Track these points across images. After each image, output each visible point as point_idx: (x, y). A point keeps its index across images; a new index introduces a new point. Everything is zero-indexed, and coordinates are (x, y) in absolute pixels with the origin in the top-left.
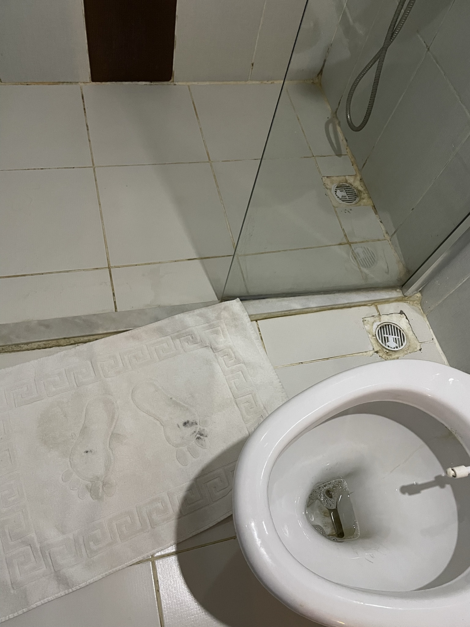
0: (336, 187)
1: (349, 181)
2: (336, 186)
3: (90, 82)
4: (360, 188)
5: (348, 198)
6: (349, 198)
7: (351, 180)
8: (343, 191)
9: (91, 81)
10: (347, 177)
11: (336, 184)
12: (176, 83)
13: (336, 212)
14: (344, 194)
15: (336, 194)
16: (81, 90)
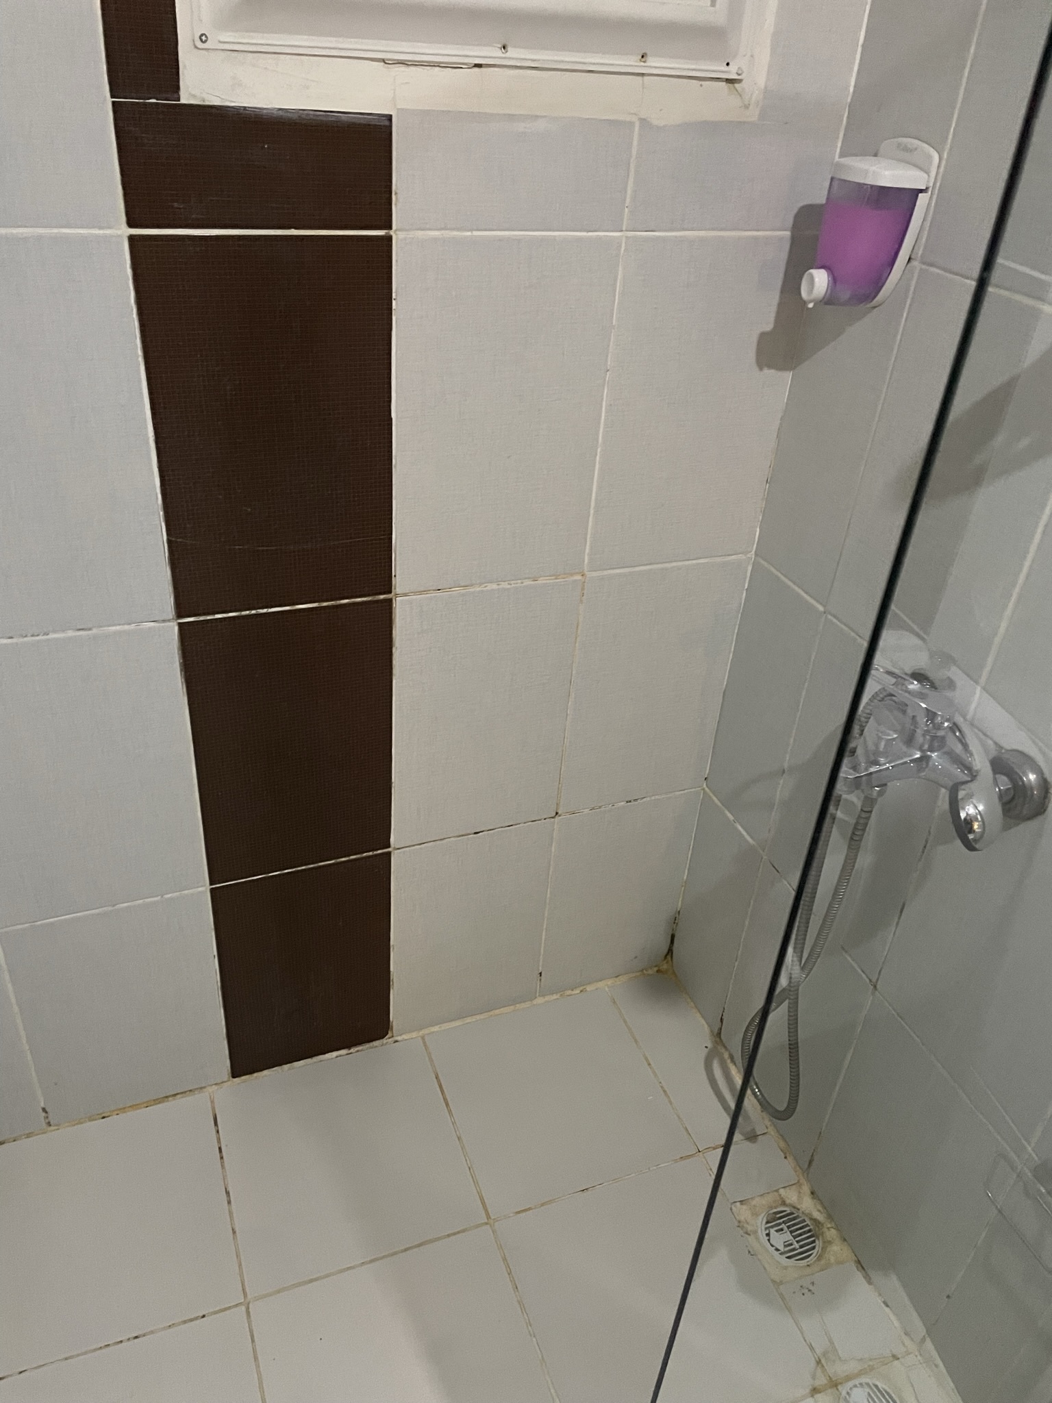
0: (767, 1223)
1: (788, 1201)
2: (764, 1222)
3: (228, 1081)
4: (817, 1215)
5: (797, 1246)
6: (801, 1247)
7: (791, 1196)
8: (782, 1230)
9: (231, 1078)
10: (782, 1191)
11: (763, 1215)
12: (399, 1038)
13: (782, 1296)
14: (787, 1236)
15: (769, 1240)
16: (212, 1102)
